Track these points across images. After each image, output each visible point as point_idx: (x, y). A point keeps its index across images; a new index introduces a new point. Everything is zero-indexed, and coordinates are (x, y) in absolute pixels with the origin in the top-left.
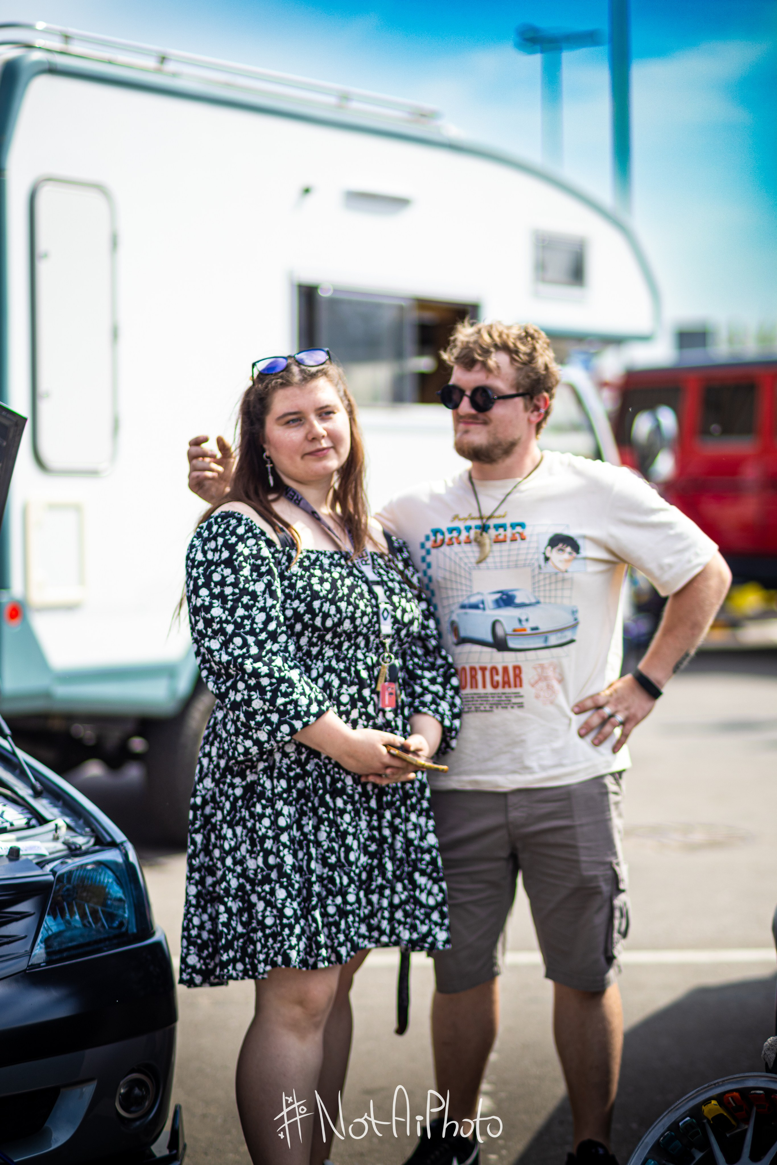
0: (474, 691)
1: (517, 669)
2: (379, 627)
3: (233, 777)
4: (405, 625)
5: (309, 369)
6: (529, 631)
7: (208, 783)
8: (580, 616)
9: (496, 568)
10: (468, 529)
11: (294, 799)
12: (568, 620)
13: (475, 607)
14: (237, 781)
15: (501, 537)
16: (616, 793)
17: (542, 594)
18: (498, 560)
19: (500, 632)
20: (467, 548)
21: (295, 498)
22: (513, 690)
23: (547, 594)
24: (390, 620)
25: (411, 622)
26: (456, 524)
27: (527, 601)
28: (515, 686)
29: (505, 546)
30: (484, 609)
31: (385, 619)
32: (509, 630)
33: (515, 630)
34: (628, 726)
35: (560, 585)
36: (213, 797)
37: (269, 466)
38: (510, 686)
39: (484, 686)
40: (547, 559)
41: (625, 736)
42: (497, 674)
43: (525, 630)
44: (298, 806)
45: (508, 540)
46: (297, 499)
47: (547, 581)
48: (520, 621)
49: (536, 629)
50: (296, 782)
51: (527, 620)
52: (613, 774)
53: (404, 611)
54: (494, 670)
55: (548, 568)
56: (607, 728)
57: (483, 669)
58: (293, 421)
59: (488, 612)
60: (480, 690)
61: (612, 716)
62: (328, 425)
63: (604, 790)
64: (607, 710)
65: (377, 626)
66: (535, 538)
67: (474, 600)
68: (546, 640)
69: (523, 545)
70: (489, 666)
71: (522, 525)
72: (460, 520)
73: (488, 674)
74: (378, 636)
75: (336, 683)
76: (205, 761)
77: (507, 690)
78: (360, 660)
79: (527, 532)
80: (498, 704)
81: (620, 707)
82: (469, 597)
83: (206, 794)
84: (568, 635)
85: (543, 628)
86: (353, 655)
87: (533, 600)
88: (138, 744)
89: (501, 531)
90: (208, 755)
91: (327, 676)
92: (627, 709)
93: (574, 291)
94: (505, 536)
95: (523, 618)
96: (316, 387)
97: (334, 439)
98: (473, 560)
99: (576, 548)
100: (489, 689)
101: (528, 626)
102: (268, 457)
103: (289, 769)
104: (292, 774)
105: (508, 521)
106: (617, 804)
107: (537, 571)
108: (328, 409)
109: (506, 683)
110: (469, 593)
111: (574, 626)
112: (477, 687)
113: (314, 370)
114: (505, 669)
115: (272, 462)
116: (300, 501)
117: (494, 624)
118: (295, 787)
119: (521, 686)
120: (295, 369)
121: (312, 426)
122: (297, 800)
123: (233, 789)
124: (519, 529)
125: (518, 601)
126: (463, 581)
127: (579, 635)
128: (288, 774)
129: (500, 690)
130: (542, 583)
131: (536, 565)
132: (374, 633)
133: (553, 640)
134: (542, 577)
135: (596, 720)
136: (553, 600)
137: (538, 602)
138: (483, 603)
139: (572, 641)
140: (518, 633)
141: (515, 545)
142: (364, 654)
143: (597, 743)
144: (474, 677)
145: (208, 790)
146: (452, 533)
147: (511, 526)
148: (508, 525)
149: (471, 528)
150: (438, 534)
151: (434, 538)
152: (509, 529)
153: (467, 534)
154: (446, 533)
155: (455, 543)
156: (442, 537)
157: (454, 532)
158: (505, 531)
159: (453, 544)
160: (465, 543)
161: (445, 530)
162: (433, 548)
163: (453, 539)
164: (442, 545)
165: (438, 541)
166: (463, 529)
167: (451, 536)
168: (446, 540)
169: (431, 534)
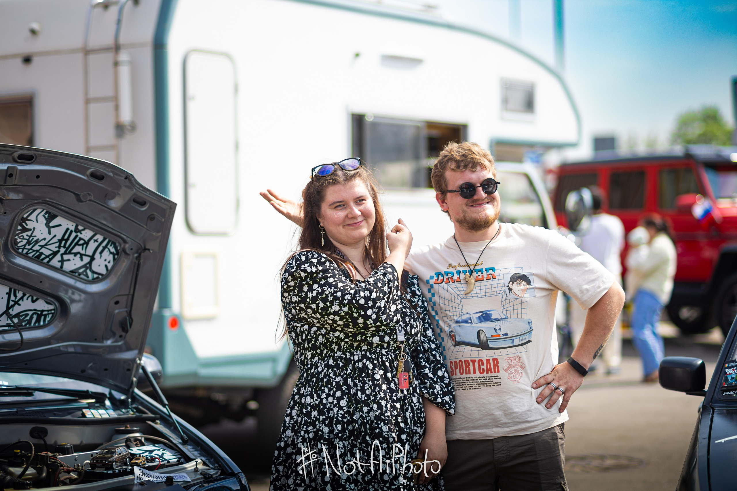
0: (468, 376)
1: (496, 360)
2: (397, 336)
3: (308, 426)
4: (412, 336)
5: (349, 172)
6: (502, 337)
7: (289, 432)
8: (533, 325)
9: (478, 297)
10: (459, 272)
11: (347, 436)
12: (527, 328)
13: (466, 322)
14: (311, 428)
15: (480, 277)
16: (561, 439)
17: (508, 312)
18: (479, 292)
19: (483, 337)
20: (458, 285)
21: (341, 254)
22: (494, 374)
23: (512, 312)
24: (403, 332)
25: (416, 334)
26: (450, 270)
27: (500, 318)
28: (495, 372)
29: (483, 283)
30: (471, 323)
31: (400, 332)
32: (489, 336)
33: (492, 336)
34: (567, 395)
35: (519, 306)
36: (293, 441)
37: (322, 233)
38: (491, 372)
39: (475, 373)
40: (510, 290)
41: (566, 401)
42: (483, 364)
43: (499, 336)
44: (350, 441)
45: (485, 279)
46: (342, 255)
47: (511, 304)
48: (495, 330)
49: (507, 334)
50: (348, 426)
51: (500, 329)
52: (558, 426)
53: (412, 327)
54: (480, 361)
55: (512, 296)
56: (555, 396)
57: (473, 361)
58: (339, 206)
59: (474, 325)
60: (472, 375)
61: (557, 388)
62: (362, 207)
63: (555, 437)
64: (554, 385)
65: (395, 335)
66: (501, 277)
67: (465, 317)
68: (513, 342)
69: (495, 281)
70: (477, 359)
71: (493, 269)
72: (453, 267)
73: (476, 364)
74: (395, 342)
75: (371, 366)
76: (287, 419)
77: (489, 374)
78: (384, 355)
79: (496, 273)
80: (484, 384)
81: (561, 382)
82: (461, 316)
83: (288, 440)
84: (526, 338)
85: (510, 334)
86: (380, 351)
87: (503, 317)
88: (253, 405)
89: (480, 273)
90: (290, 415)
91: (364, 361)
92: (565, 383)
93: (527, 116)
94: (483, 276)
95: (497, 328)
96: (353, 184)
97: (366, 215)
98: (462, 292)
99: (529, 282)
100: (478, 374)
101: (501, 333)
102: (322, 227)
103: (343, 417)
104: (345, 420)
105: (484, 267)
106: (562, 445)
107: (504, 298)
108: (362, 198)
109: (489, 370)
110: (461, 314)
111: (530, 332)
112: (470, 373)
113: (352, 173)
114: (488, 361)
115: (324, 230)
116: (344, 257)
117: (479, 332)
118: (347, 428)
119: (498, 372)
120: (340, 173)
121: (352, 209)
122: (349, 437)
123: (308, 434)
124: (491, 272)
125: (493, 317)
126: (457, 305)
127: (533, 337)
128: (342, 421)
129: (485, 374)
130: (508, 305)
131: (504, 294)
132: (393, 340)
133: (517, 342)
134: (508, 301)
135: (547, 392)
136: (516, 316)
137: (506, 318)
138: (471, 319)
139: (529, 341)
140: (495, 337)
141: (489, 282)
142: (386, 352)
143: (549, 406)
144: (468, 367)
145: (289, 437)
146: (448, 275)
147: (486, 270)
148: (484, 270)
149: (460, 273)
150: (440, 276)
151: (437, 278)
152: (485, 272)
153: (458, 276)
154: (445, 276)
155: (451, 282)
156: (442, 278)
157: (449, 274)
158: (482, 273)
159: (449, 283)
160: (457, 282)
161: (444, 274)
162: (435, 284)
163: (450, 279)
164: (442, 283)
165: (439, 280)
166: (455, 273)
167: (447, 277)
168: (445, 280)
169: (435, 276)
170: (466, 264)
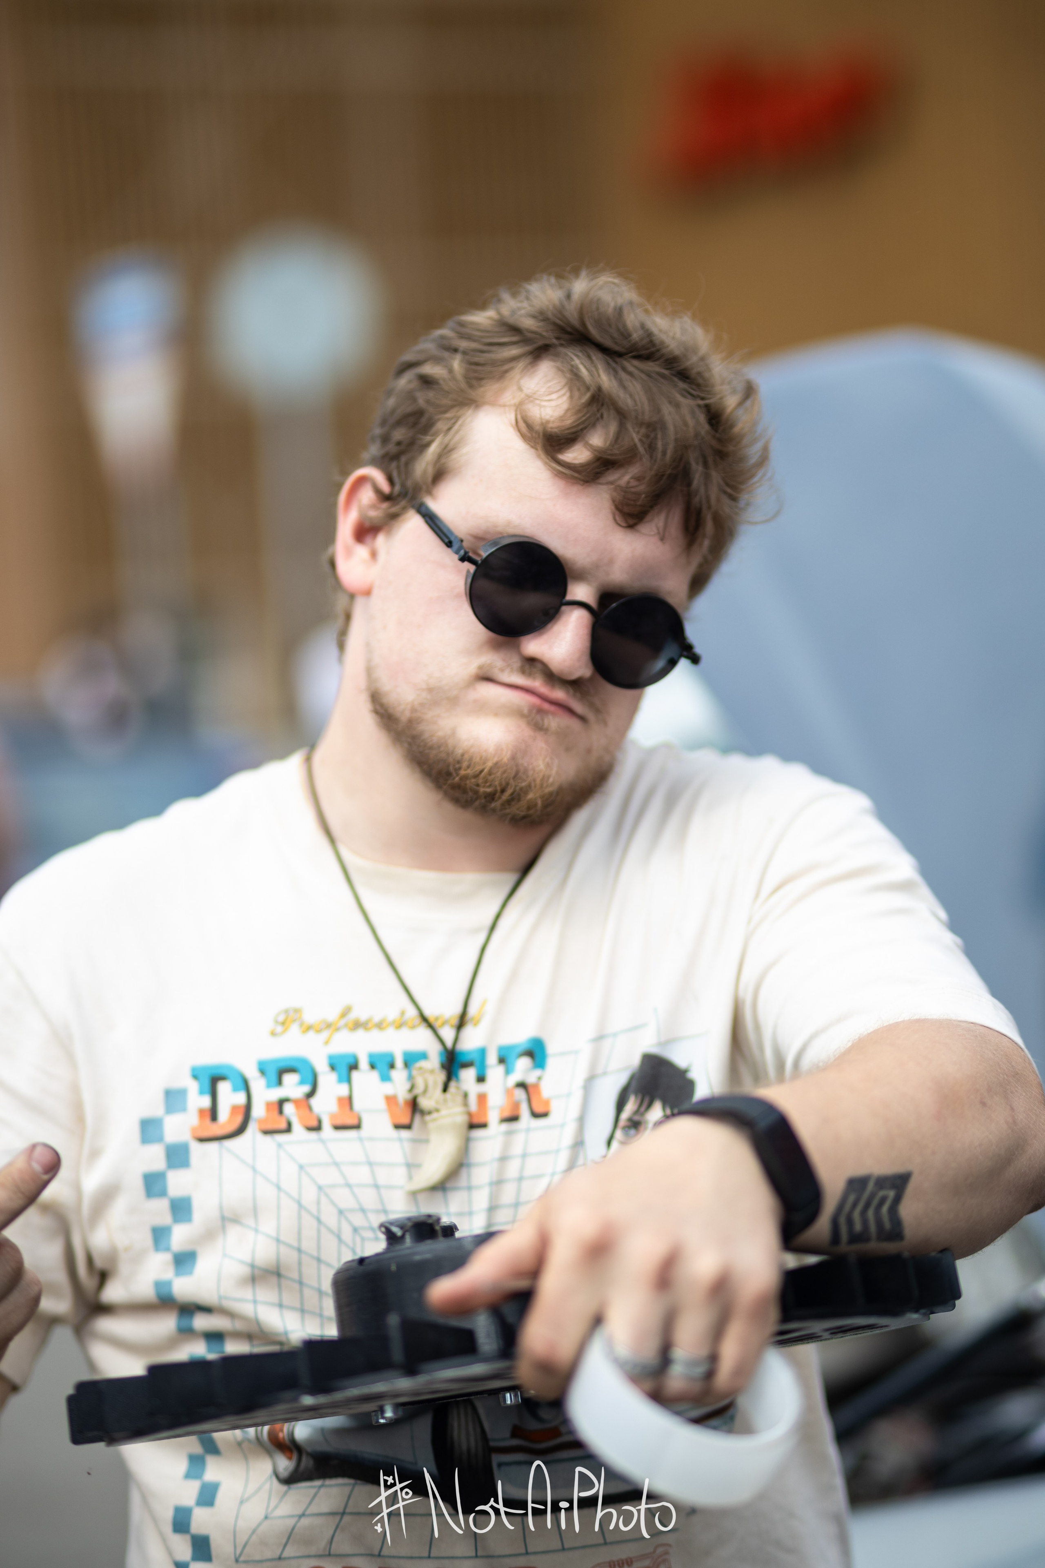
10: (349, 1065)
20: (345, 1147)
45: (493, 1118)
72: (311, 1029)
94: (482, 1099)
105: (492, 1035)
124: (524, 1070)
146: (280, 1082)
147: (502, 1060)
148: (492, 1058)
149: (354, 1066)
150: (224, 1088)
151: (206, 1102)
152: (495, 1073)
153: (343, 1090)
154: (258, 1087)
155: (297, 1127)
156: (240, 1098)
157: (289, 1079)
158: (481, 1079)
159: (288, 1129)
160: (337, 1128)
161: (251, 1073)
162: (202, 1140)
163: (289, 1109)
164: (241, 1130)
165: (224, 1114)
166: (321, 1066)
167: (276, 1094)
168: (258, 1111)
169: (193, 1087)
170: (412, 1012)
